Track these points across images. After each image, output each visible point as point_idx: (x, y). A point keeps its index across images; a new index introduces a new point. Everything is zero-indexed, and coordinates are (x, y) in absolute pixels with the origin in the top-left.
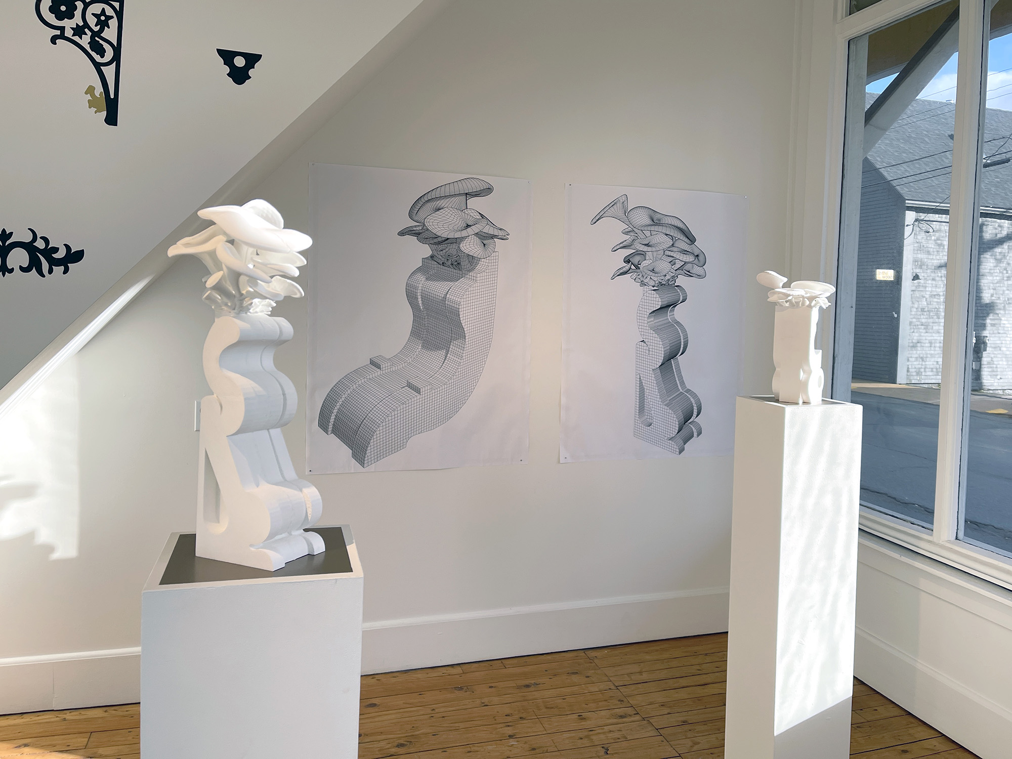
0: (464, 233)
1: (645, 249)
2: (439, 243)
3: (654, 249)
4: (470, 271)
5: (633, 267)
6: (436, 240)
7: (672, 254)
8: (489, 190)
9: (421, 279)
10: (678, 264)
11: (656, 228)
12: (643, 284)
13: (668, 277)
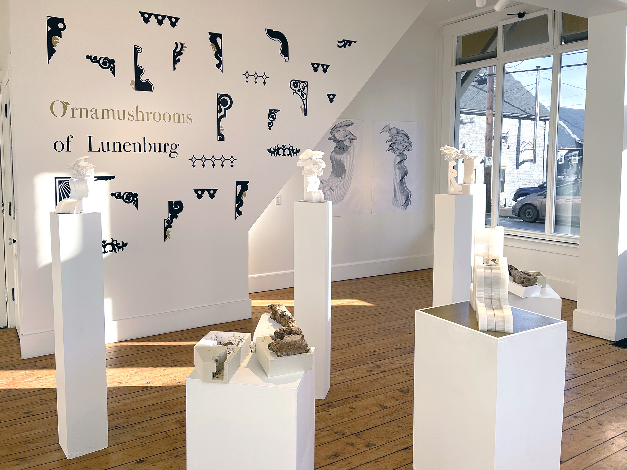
0: (345, 138)
1: (395, 141)
2: (339, 142)
3: (398, 142)
4: (347, 151)
5: (392, 148)
6: (338, 141)
7: (403, 143)
8: (352, 124)
9: (334, 154)
10: (405, 146)
11: (398, 135)
12: (395, 153)
13: (402, 151)
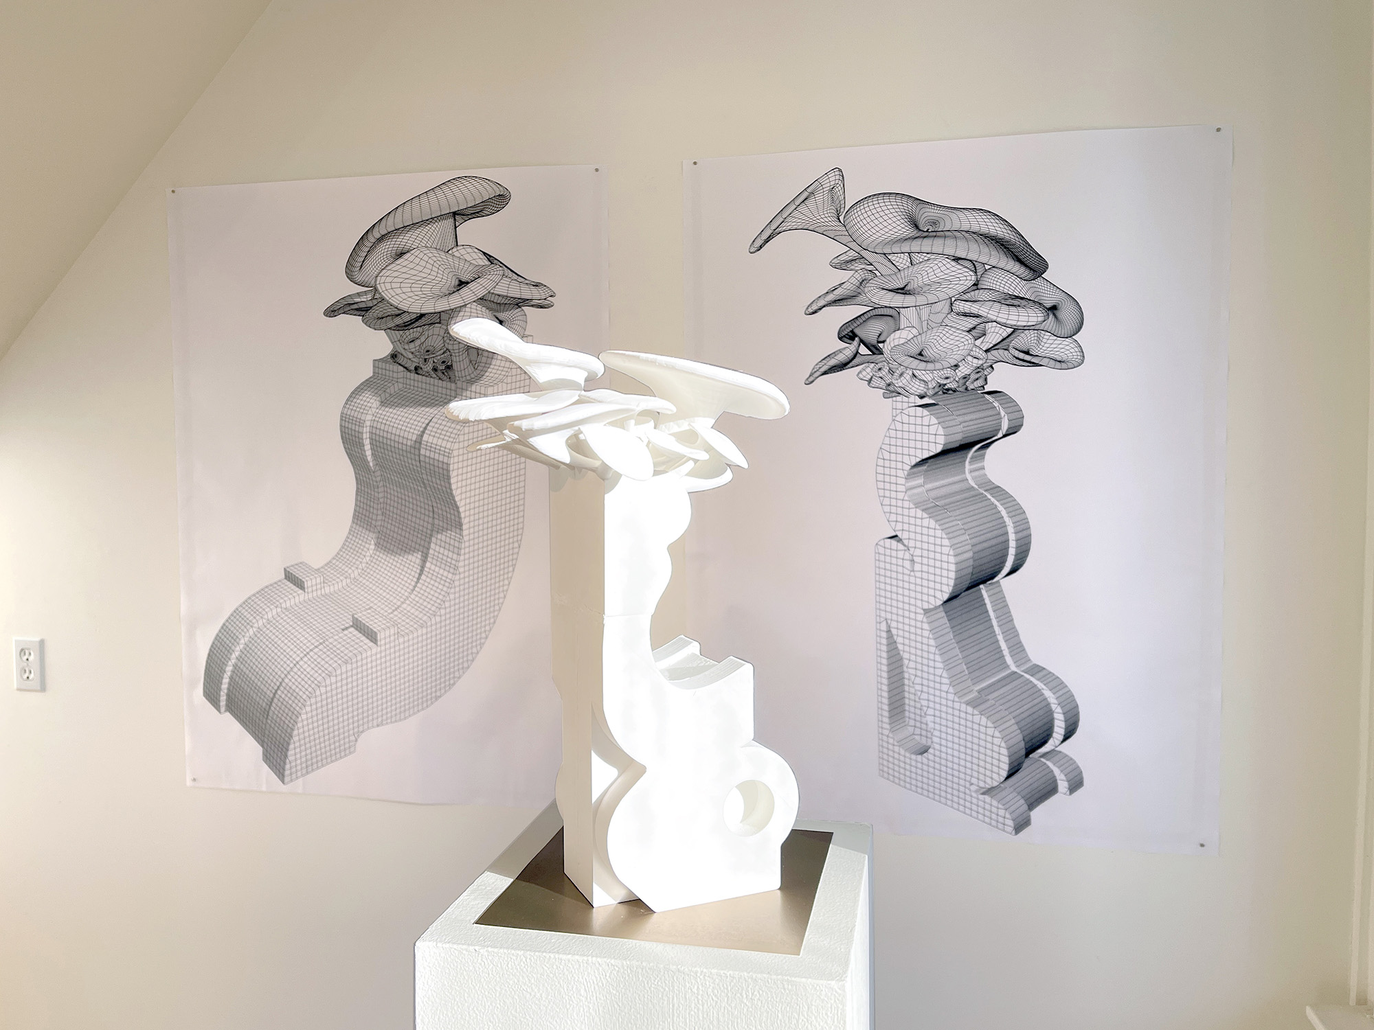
0: (455, 301)
1: (897, 300)
2: (406, 326)
3: (921, 300)
4: (471, 382)
5: (863, 350)
6: (398, 321)
7: (974, 309)
8: (500, 200)
9: (370, 402)
11: (926, 245)
12: (891, 391)
13: (964, 370)
